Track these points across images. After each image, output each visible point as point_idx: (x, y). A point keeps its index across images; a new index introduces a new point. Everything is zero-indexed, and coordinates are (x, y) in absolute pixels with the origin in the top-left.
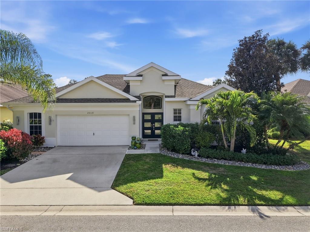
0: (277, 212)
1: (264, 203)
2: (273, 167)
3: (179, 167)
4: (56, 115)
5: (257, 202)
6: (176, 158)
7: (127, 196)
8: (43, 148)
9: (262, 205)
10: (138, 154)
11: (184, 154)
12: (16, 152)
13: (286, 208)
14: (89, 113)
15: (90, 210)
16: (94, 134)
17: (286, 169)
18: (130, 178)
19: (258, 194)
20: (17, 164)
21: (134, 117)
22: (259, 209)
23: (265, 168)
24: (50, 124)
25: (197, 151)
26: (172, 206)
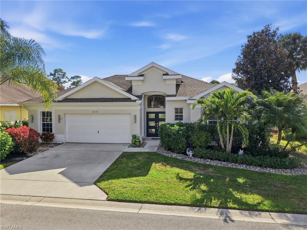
0: (249, 217)
1: (238, 207)
2: (268, 170)
3: (168, 166)
4: (65, 114)
5: (231, 205)
6: (169, 157)
7: (104, 192)
8: (52, 144)
9: (235, 209)
10: (134, 152)
11: (179, 153)
12: (23, 147)
13: (260, 214)
14: (93, 112)
15: (65, 203)
16: (98, 131)
17: (281, 173)
18: (115, 175)
19: (236, 197)
20: (23, 158)
21: (135, 116)
22: (229, 212)
23: (259, 171)
24: (59, 122)
25: (191, 151)
26: (142, 204)
